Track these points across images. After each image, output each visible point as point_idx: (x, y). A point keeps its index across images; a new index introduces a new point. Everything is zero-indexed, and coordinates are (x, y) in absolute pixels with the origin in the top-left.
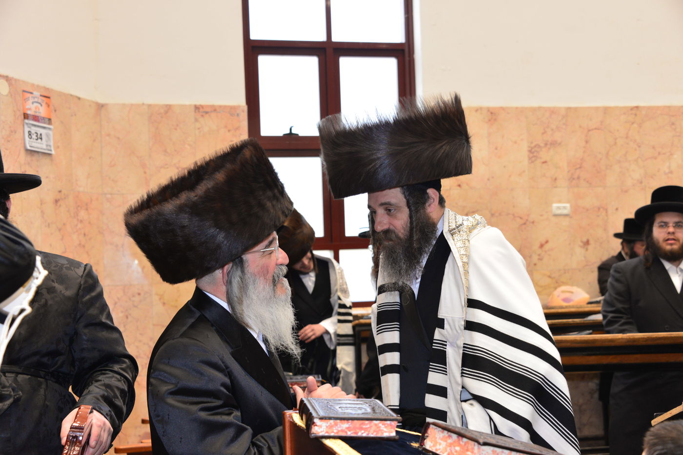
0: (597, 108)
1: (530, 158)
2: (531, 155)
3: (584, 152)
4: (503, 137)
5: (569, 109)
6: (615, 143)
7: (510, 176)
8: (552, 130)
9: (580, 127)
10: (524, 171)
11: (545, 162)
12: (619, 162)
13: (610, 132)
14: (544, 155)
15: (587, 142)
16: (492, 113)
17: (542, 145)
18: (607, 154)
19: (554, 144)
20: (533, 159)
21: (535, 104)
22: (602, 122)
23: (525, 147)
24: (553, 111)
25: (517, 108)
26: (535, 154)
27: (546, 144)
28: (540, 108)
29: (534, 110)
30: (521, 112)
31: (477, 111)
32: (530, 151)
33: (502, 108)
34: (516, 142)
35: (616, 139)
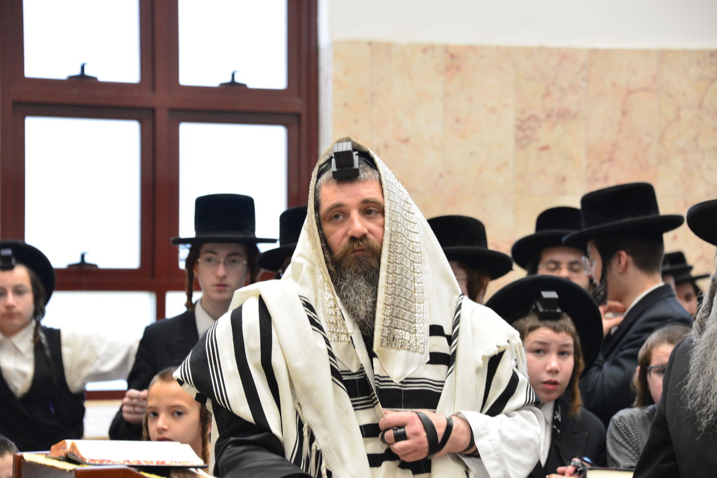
0: (646, 53)
1: (518, 140)
2: (521, 135)
3: (619, 132)
4: (471, 100)
5: (594, 52)
6: (678, 118)
7: (480, 171)
8: (562, 89)
9: (614, 85)
10: (506, 164)
11: (545, 148)
12: (683, 151)
13: (670, 95)
14: (544, 135)
15: (624, 113)
16: (452, 56)
17: (542, 116)
18: (662, 136)
19: (564, 115)
20: (524, 142)
21: (533, 41)
22: (654, 78)
23: (509, 119)
24: (564, 56)
25: (498, 48)
26: (529, 133)
27: (549, 116)
28: (541, 49)
29: (529, 52)
30: (506, 54)
31: (425, 50)
32: (519, 128)
33: (472, 48)
34: (493, 110)
35: (679, 110)
